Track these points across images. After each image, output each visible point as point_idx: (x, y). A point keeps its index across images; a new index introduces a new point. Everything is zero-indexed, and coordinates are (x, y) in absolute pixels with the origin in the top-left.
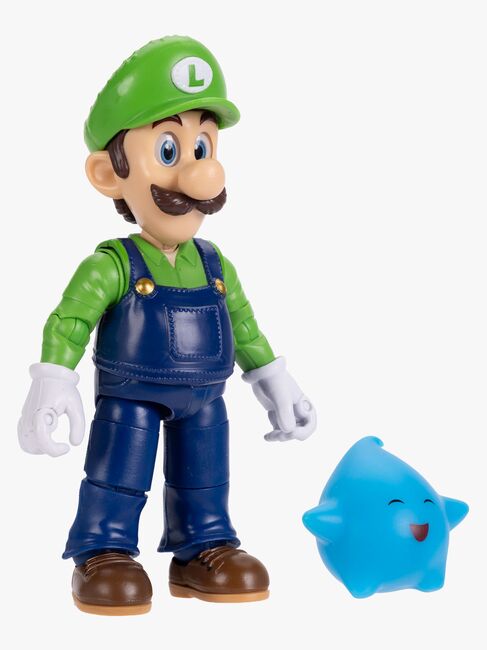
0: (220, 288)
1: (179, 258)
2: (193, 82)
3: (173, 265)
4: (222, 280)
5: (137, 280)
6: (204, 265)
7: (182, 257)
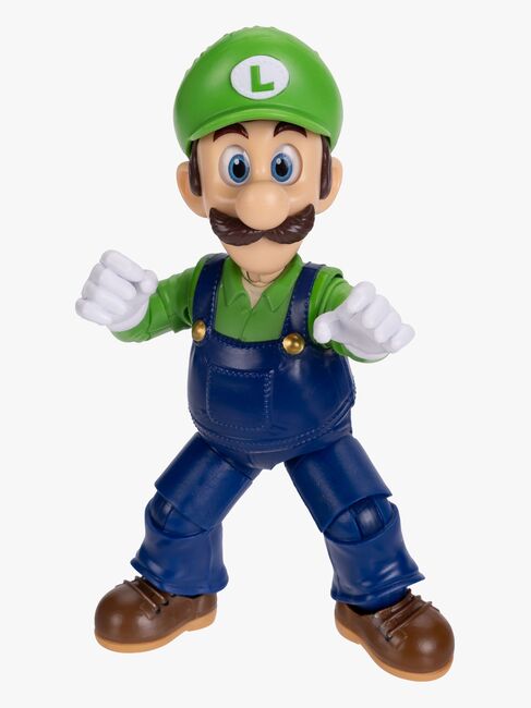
2: (256, 86)
3: (252, 305)
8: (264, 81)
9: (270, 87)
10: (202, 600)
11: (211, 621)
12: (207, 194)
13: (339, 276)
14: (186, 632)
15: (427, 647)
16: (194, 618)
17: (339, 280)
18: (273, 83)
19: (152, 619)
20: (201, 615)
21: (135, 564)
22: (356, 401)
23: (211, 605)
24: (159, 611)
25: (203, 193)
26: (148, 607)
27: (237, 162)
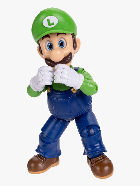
8: (51, 23)
9: (53, 24)
10: (55, 159)
11: (58, 164)
13: (84, 70)
14: (52, 167)
16: (53, 163)
17: (84, 71)
18: (54, 23)
19: (42, 164)
20: (55, 162)
21: (36, 150)
22: (92, 101)
23: (58, 160)
24: (44, 162)
25: (43, 54)
26: (41, 161)
27: (49, 45)
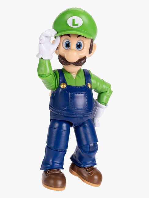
0: (89, 86)
1: (77, 76)
2: (74, 24)
3: (75, 78)
4: (91, 83)
5: (61, 83)
6: (85, 78)
7: (78, 76)
8: (76, 23)
9: (77, 25)
12: (59, 50)
15: (96, 177)
25: (58, 50)
27: (67, 43)
